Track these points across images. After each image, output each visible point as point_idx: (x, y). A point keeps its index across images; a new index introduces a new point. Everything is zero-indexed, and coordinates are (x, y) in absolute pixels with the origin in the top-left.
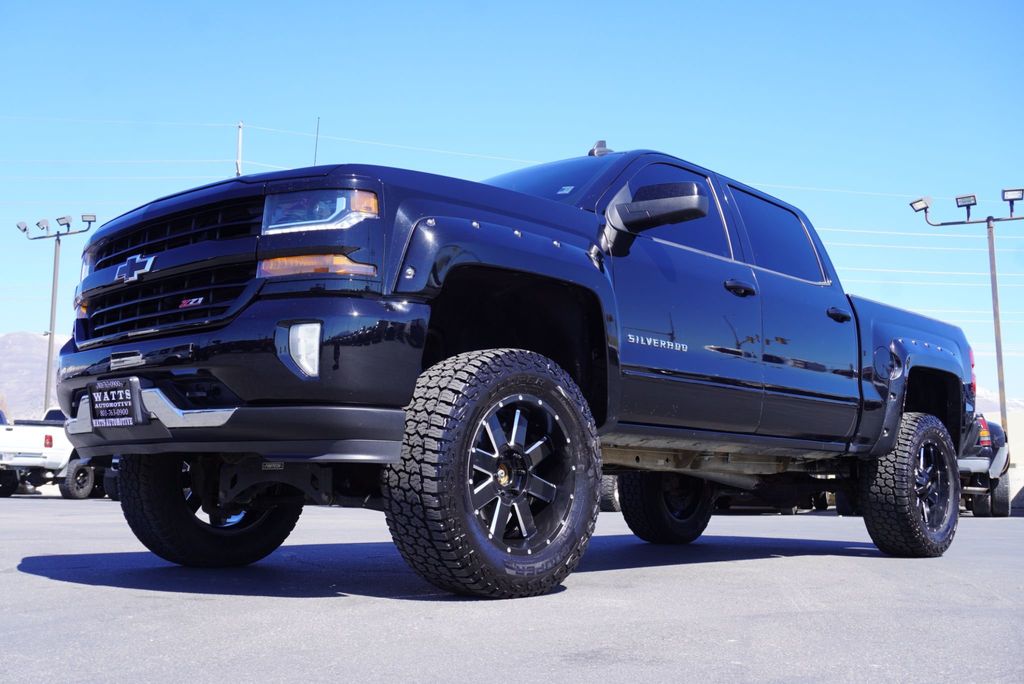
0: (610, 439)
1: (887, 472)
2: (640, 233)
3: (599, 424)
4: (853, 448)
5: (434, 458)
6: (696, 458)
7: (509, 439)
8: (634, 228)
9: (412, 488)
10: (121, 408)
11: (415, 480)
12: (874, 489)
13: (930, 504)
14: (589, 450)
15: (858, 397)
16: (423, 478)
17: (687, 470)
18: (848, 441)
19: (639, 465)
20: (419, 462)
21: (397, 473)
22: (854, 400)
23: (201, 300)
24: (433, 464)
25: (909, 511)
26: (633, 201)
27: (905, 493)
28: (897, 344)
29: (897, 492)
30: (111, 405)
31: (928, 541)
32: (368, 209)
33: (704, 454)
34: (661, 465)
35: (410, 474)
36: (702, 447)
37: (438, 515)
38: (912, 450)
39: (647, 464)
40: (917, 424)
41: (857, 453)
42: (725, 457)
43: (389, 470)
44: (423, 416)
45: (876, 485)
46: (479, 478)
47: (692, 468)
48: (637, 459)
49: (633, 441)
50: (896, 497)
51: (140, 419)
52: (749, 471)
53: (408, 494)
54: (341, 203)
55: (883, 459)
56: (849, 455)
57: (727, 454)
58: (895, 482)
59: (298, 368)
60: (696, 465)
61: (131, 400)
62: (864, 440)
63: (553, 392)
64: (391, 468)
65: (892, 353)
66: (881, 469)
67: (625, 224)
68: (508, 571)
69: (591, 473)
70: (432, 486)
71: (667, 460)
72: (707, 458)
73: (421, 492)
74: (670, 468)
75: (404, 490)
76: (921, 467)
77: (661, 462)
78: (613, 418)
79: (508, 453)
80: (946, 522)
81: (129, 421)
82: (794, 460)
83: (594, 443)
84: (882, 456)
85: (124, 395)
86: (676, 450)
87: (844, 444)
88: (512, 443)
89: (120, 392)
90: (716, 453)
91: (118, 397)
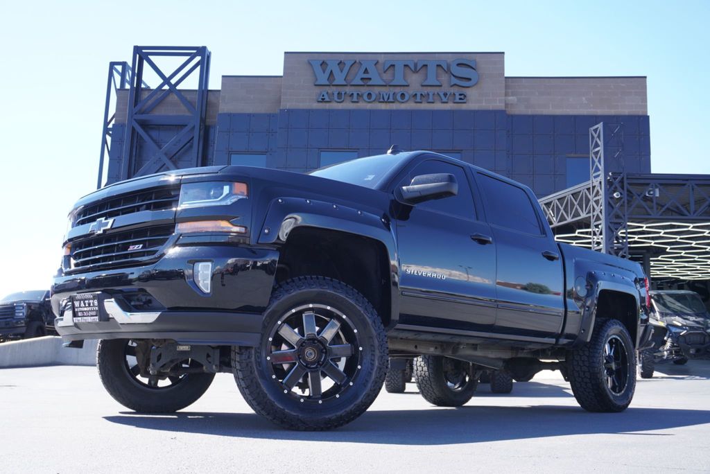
4: (561, 342)
6: (454, 347)
10: (91, 311)
15: (563, 309)
17: (449, 354)
18: (557, 337)
19: (416, 351)
23: (141, 246)
28: (591, 275)
30: (85, 309)
32: (242, 193)
33: (459, 344)
36: (457, 340)
39: (422, 351)
41: (564, 345)
42: (475, 347)
47: (452, 354)
48: (416, 347)
52: (491, 356)
54: (226, 189)
56: (558, 347)
59: (198, 287)
60: (454, 352)
61: (98, 306)
62: (568, 337)
71: (436, 348)
72: (462, 347)
74: (439, 353)
77: (433, 349)
81: (96, 319)
82: (523, 349)
85: (93, 303)
87: (554, 339)
89: (91, 301)
90: (467, 344)
91: (89, 304)
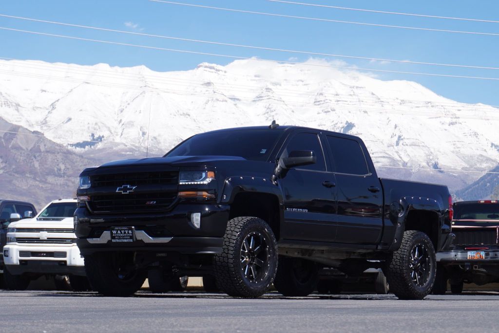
0: (280, 245)
1: (397, 258)
2: (291, 168)
3: (277, 241)
4: (379, 247)
5: (232, 252)
6: (310, 252)
7: (250, 246)
8: (288, 167)
9: (224, 261)
10: (126, 236)
11: (225, 259)
12: (391, 266)
13: (420, 274)
14: (274, 250)
15: (382, 225)
16: (228, 258)
17: (306, 257)
18: (377, 245)
19: (287, 255)
20: (227, 254)
21: (219, 257)
22: (379, 226)
23: (155, 202)
24: (232, 254)
25: (406, 276)
26: (289, 157)
27: (404, 268)
28: (403, 200)
29: (401, 267)
30: (122, 235)
31: (415, 290)
32: (212, 177)
33: (313, 250)
34: (296, 255)
35: (224, 257)
36: (313, 248)
37: (233, 269)
38: (409, 248)
39: (290, 255)
40: (412, 236)
41: (382, 250)
42: (322, 252)
43: (216, 256)
44: (227, 239)
45: (392, 264)
46: (243, 259)
47: (308, 256)
48: (287, 252)
49: (287, 246)
50: (400, 270)
51: (135, 240)
52: (333, 258)
53: (223, 263)
54: (204, 175)
55: (396, 252)
56: (378, 251)
57: (323, 250)
58: (400, 263)
59: (194, 226)
60: (310, 255)
61: (132, 234)
62: (385, 244)
63: (264, 231)
64: (216, 255)
65: (400, 205)
66: (394, 257)
67: (286, 166)
68: (252, 288)
69: (275, 257)
70: (231, 261)
71: (298, 253)
72: (314, 252)
73: (228, 262)
74: (300, 256)
75: (221, 262)
76: (416, 256)
77: (296, 253)
78: (281, 238)
79: (249, 250)
80: (427, 282)
81: (131, 240)
82: (354, 253)
83: (276, 247)
84: (395, 251)
85: (128, 232)
86: (302, 249)
87: (375, 246)
88: (251, 248)
89: (127, 231)
90: (318, 250)
91: (125, 233)
